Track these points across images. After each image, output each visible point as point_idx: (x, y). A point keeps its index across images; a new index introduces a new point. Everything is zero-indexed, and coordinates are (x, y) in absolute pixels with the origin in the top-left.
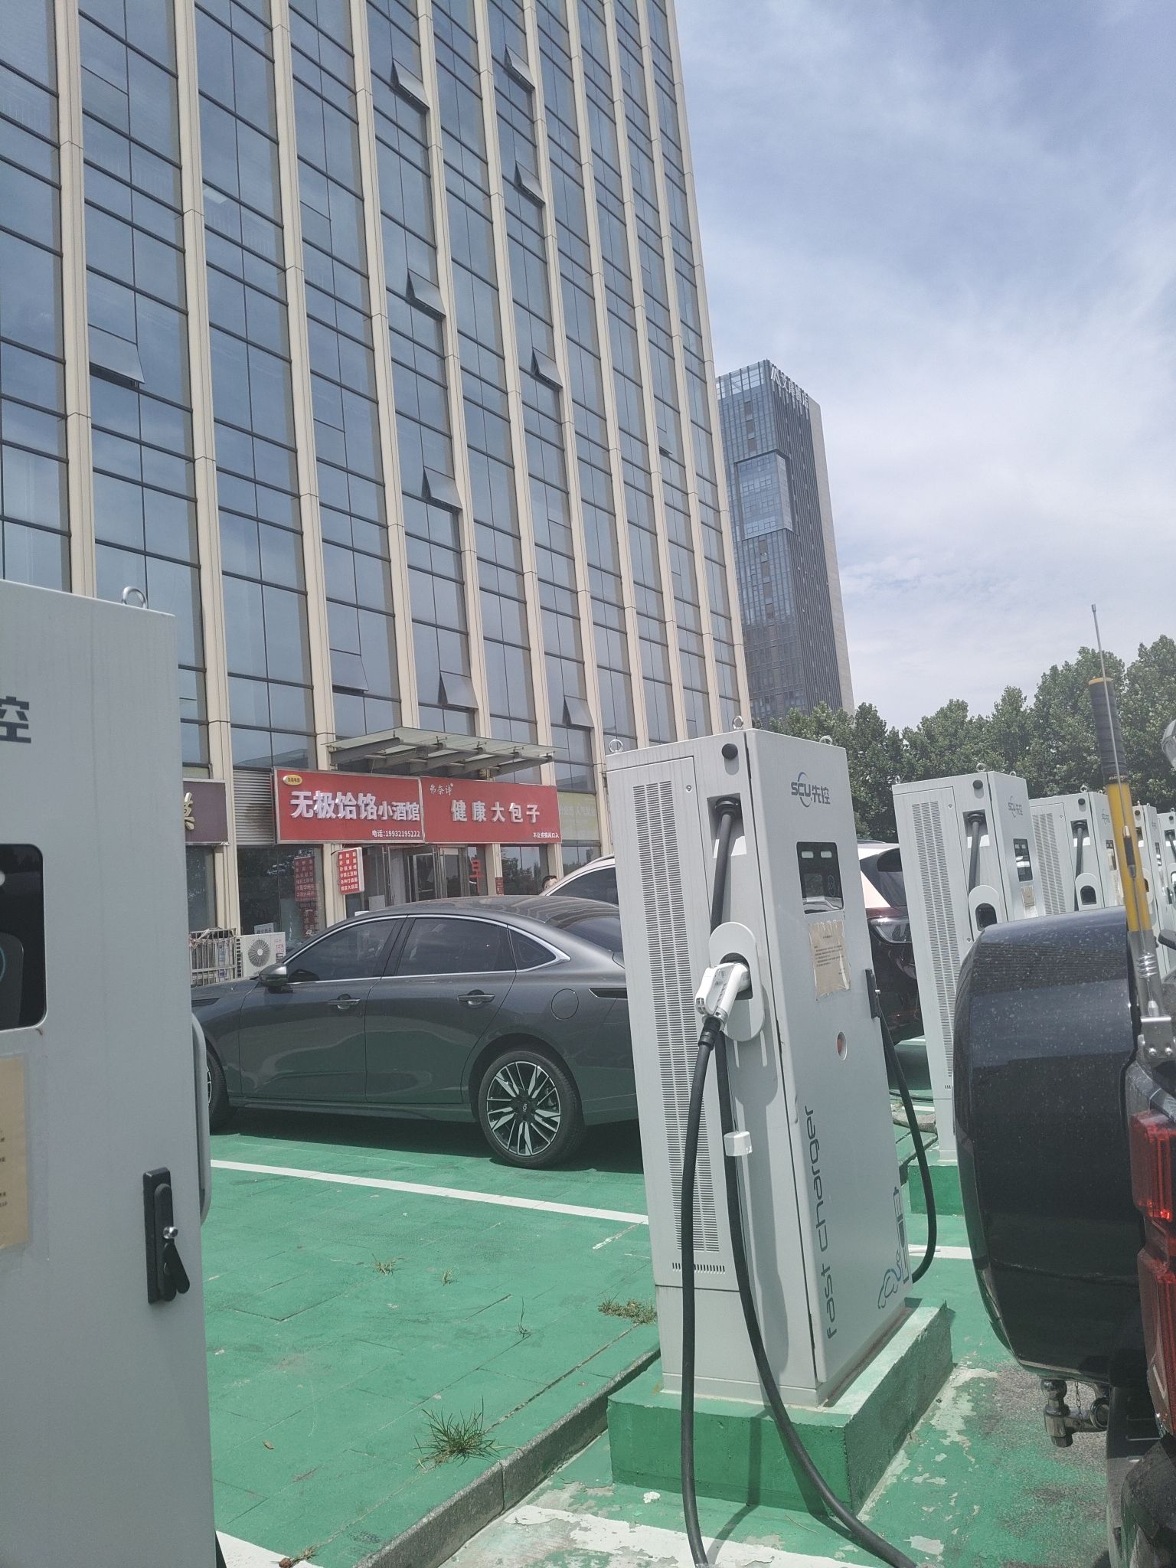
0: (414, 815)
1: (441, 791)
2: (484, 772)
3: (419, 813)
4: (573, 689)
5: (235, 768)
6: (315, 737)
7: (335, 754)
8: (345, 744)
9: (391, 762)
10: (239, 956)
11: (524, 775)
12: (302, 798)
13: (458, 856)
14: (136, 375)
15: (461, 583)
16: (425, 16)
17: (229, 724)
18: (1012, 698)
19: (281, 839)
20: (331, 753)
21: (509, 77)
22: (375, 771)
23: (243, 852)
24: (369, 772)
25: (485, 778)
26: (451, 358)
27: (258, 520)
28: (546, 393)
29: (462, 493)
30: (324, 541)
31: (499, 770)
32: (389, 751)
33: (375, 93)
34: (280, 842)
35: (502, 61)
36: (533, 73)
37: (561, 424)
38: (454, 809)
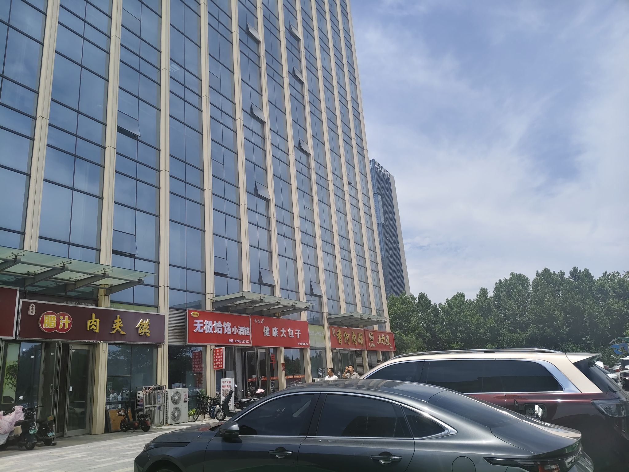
0: (247, 333)
1: (259, 322)
2: (278, 314)
3: (250, 332)
4: (314, 279)
5: (170, 308)
6: (206, 295)
7: (214, 303)
8: (219, 299)
9: (239, 308)
10: (167, 399)
11: (293, 316)
12: (199, 323)
13: (265, 353)
14: (137, 133)
15: (269, 231)
16: (260, 8)
17: (168, 287)
18: (484, 292)
19: (189, 342)
20: (212, 302)
21: (291, 35)
22: (231, 312)
23: (170, 348)
24: (228, 312)
25: (278, 317)
26: (267, 139)
27: (186, 199)
28: (304, 156)
29: (270, 193)
30: (214, 209)
31: (284, 313)
32: (238, 302)
33: (240, 34)
34: (188, 343)
35: (288, 28)
36: (300, 33)
37: (310, 169)
38: (264, 331)
